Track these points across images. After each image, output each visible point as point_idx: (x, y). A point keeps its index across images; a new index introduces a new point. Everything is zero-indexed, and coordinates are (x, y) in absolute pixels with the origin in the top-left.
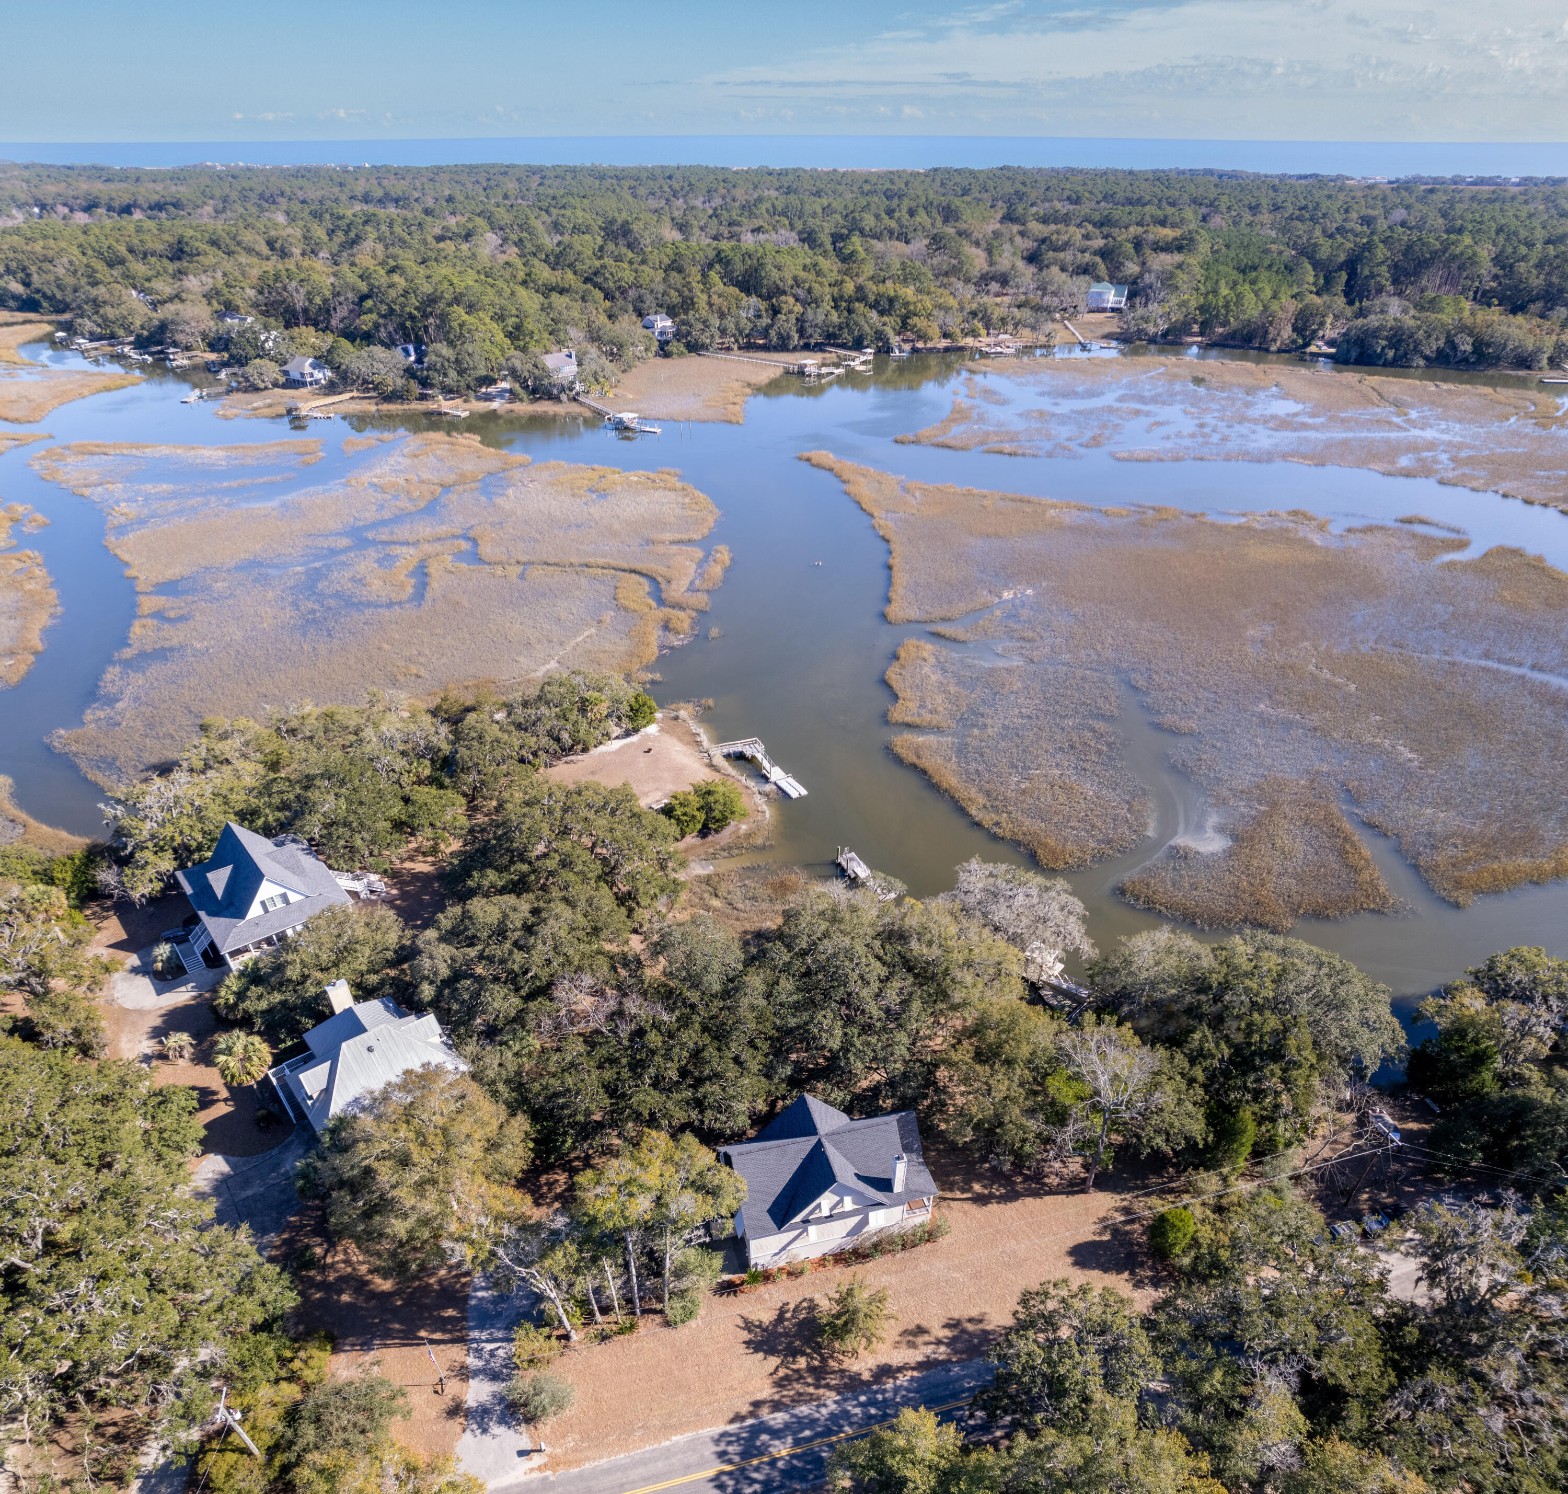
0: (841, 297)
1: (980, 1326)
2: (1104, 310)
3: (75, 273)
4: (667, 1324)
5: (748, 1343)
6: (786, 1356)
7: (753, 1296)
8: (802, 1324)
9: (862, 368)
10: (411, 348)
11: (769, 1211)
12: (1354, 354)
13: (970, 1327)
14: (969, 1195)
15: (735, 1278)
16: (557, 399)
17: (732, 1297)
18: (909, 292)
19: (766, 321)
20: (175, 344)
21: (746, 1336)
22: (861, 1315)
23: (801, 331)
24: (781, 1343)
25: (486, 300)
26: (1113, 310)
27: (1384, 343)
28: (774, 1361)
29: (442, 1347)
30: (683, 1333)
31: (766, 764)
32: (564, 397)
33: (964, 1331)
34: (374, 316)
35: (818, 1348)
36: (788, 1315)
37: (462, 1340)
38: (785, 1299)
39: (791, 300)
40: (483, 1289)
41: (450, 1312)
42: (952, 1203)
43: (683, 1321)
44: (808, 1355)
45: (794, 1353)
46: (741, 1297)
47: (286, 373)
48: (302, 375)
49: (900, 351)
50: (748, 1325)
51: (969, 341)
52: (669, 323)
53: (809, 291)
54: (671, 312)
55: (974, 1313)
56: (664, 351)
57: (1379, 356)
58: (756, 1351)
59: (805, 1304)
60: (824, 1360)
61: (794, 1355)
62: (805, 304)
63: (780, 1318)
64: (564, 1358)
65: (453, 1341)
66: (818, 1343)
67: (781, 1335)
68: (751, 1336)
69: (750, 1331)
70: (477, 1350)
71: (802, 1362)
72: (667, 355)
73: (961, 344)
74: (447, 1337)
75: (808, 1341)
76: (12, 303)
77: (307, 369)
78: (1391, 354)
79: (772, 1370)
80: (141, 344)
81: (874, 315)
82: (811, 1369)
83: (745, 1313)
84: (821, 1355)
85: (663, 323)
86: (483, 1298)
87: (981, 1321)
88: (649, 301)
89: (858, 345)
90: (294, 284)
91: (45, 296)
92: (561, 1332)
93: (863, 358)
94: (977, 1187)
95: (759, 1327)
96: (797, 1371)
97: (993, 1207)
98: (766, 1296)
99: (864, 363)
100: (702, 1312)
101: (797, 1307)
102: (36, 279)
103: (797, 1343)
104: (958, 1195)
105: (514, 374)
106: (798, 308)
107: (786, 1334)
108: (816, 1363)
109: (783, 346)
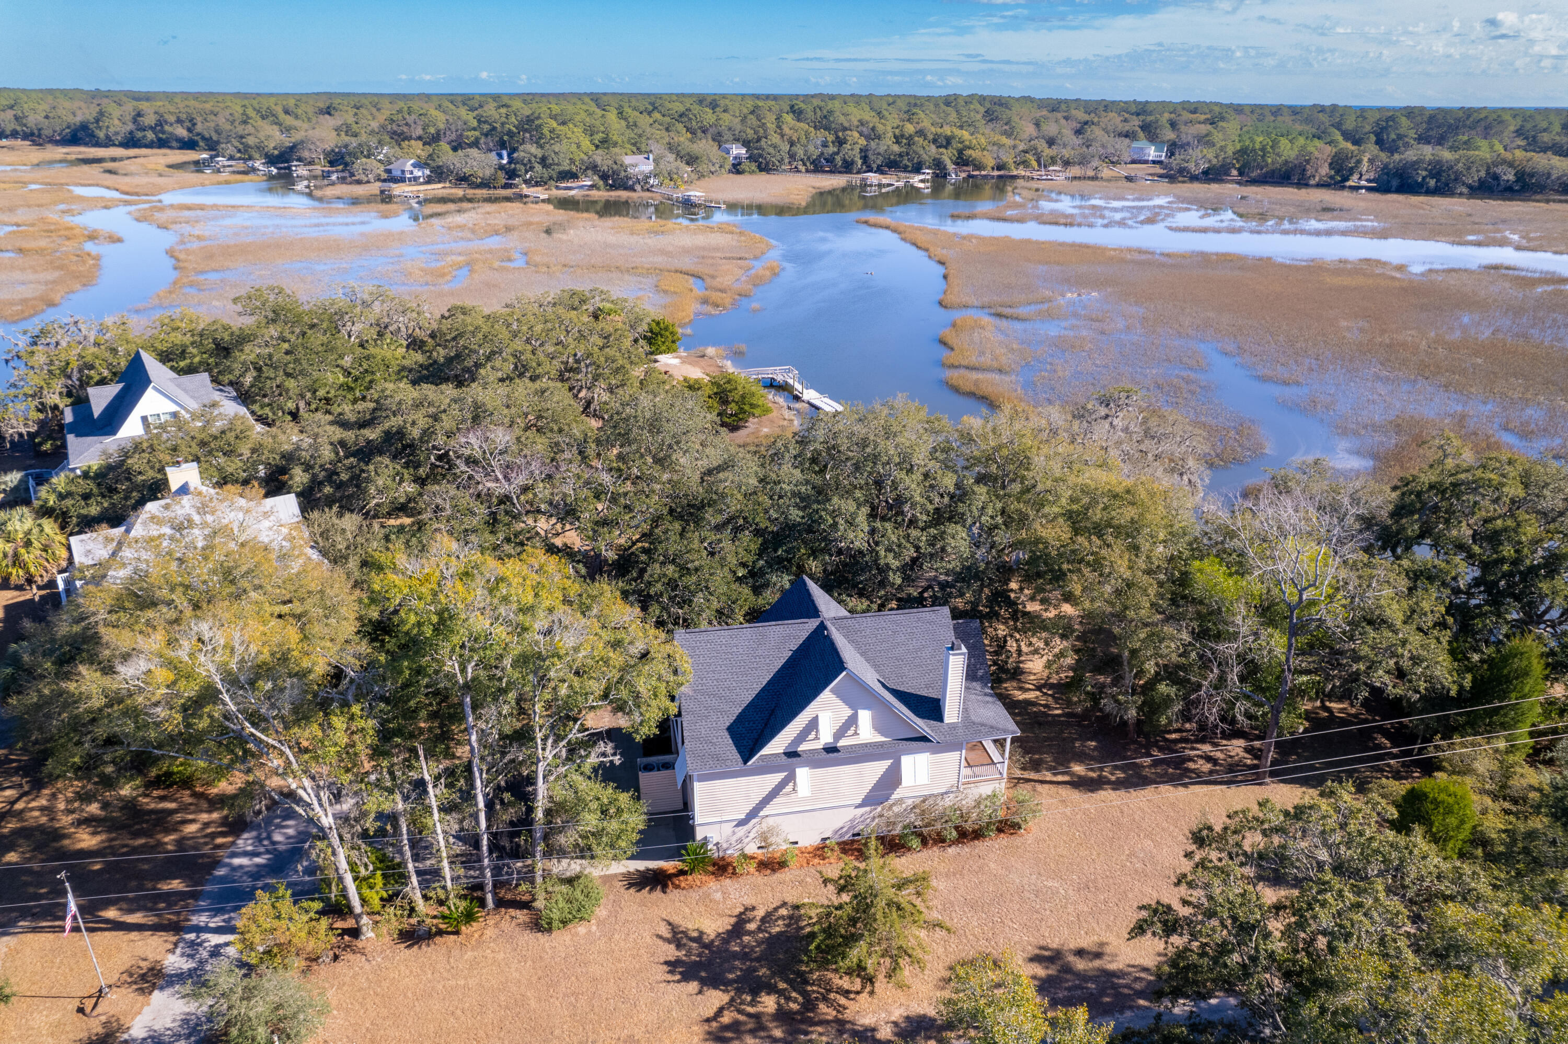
0: (902, 136)
1: (1097, 963)
2: (1146, 162)
3: (232, 122)
4: (539, 925)
5: (672, 965)
6: (739, 991)
7: (694, 895)
8: (774, 942)
9: (921, 185)
10: (505, 153)
11: (730, 729)
12: (1395, 183)
13: (1080, 965)
14: (1066, 778)
15: (669, 865)
16: (632, 189)
17: (658, 893)
18: (965, 135)
19: (832, 149)
20: (299, 160)
21: (671, 953)
22: (881, 903)
23: (865, 158)
24: (732, 969)
25: (578, 118)
26: (1154, 162)
27: (1424, 173)
28: (716, 998)
29: (134, 935)
30: (561, 939)
31: (798, 386)
32: (638, 187)
33: (1067, 969)
34: (477, 133)
35: (800, 982)
36: (752, 926)
37: (176, 928)
38: (749, 901)
39: (856, 135)
40: (245, 854)
41: (176, 885)
42: (1039, 787)
43: (564, 922)
44: (780, 993)
45: (756, 987)
46: (674, 894)
47: (389, 171)
48: (403, 172)
49: (955, 176)
50: (677, 937)
51: (1021, 172)
52: (743, 151)
53: (873, 129)
54: (746, 144)
55: (1085, 942)
56: (737, 169)
57: (1421, 185)
58: (686, 977)
59: (783, 912)
60: (809, 1005)
61: (755, 992)
62: (868, 138)
63: (738, 929)
64: (339, 965)
65: (155, 928)
66: (801, 974)
67: (735, 956)
68: (681, 954)
69: (679, 946)
70: (192, 944)
71: (769, 1003)
72: (739, 172)
73: (1015, 173)
74: (150, 920)
75: (782, 970)
76: (174, 144)
77: (408, 166)
78: (1432, 183)
79: (710, 1013)
80: (271, 160)
81: (933, 148)
82: (782, 1016)
83: (676, 919)
84: (804, 994)
85: (738, 150)
86: (241, 867)
87: (1098, 955)
88: (727, 135)
89: (917, 169)
90: (413, 117)
91: (203, 138)
92: (350, 923)
93: (922, 177)
94: (1078, 769)
95: (698, 940)
96: (757, 1017)
97: (1106, 795)
98: (718, 896)
99: (922, 181)
100: (601, 912)
101: (768, 915)
102: (199, 128)
103: (763, 972)
104: (1049, 776)
105: (594, 168)
106: (863, 142)
107: (744, 956)
108: (794, 1006)
109: (848, 167)
